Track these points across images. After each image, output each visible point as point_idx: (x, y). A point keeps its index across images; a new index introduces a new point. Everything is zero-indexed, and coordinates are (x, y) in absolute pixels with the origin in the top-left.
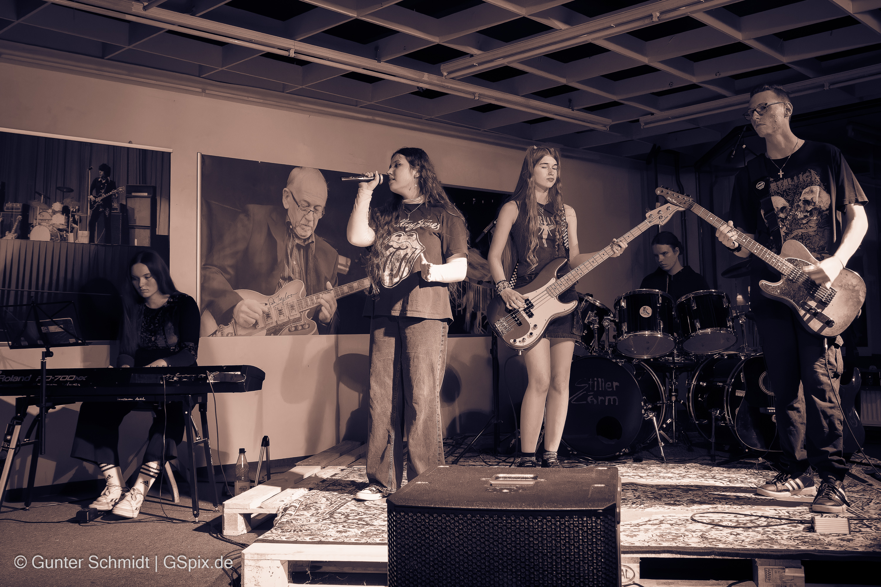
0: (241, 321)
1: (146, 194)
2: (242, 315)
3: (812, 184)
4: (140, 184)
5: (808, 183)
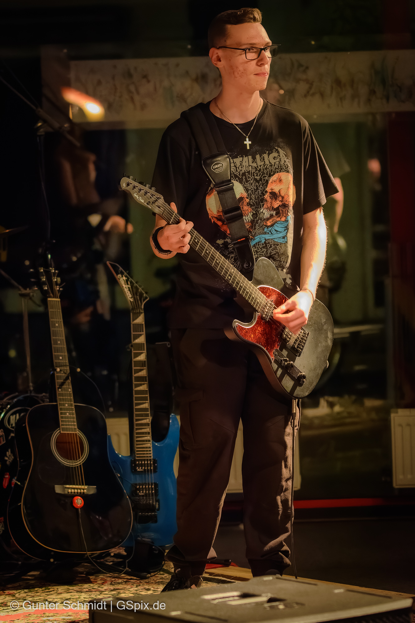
3: (281, 169)
5: (276, 168)
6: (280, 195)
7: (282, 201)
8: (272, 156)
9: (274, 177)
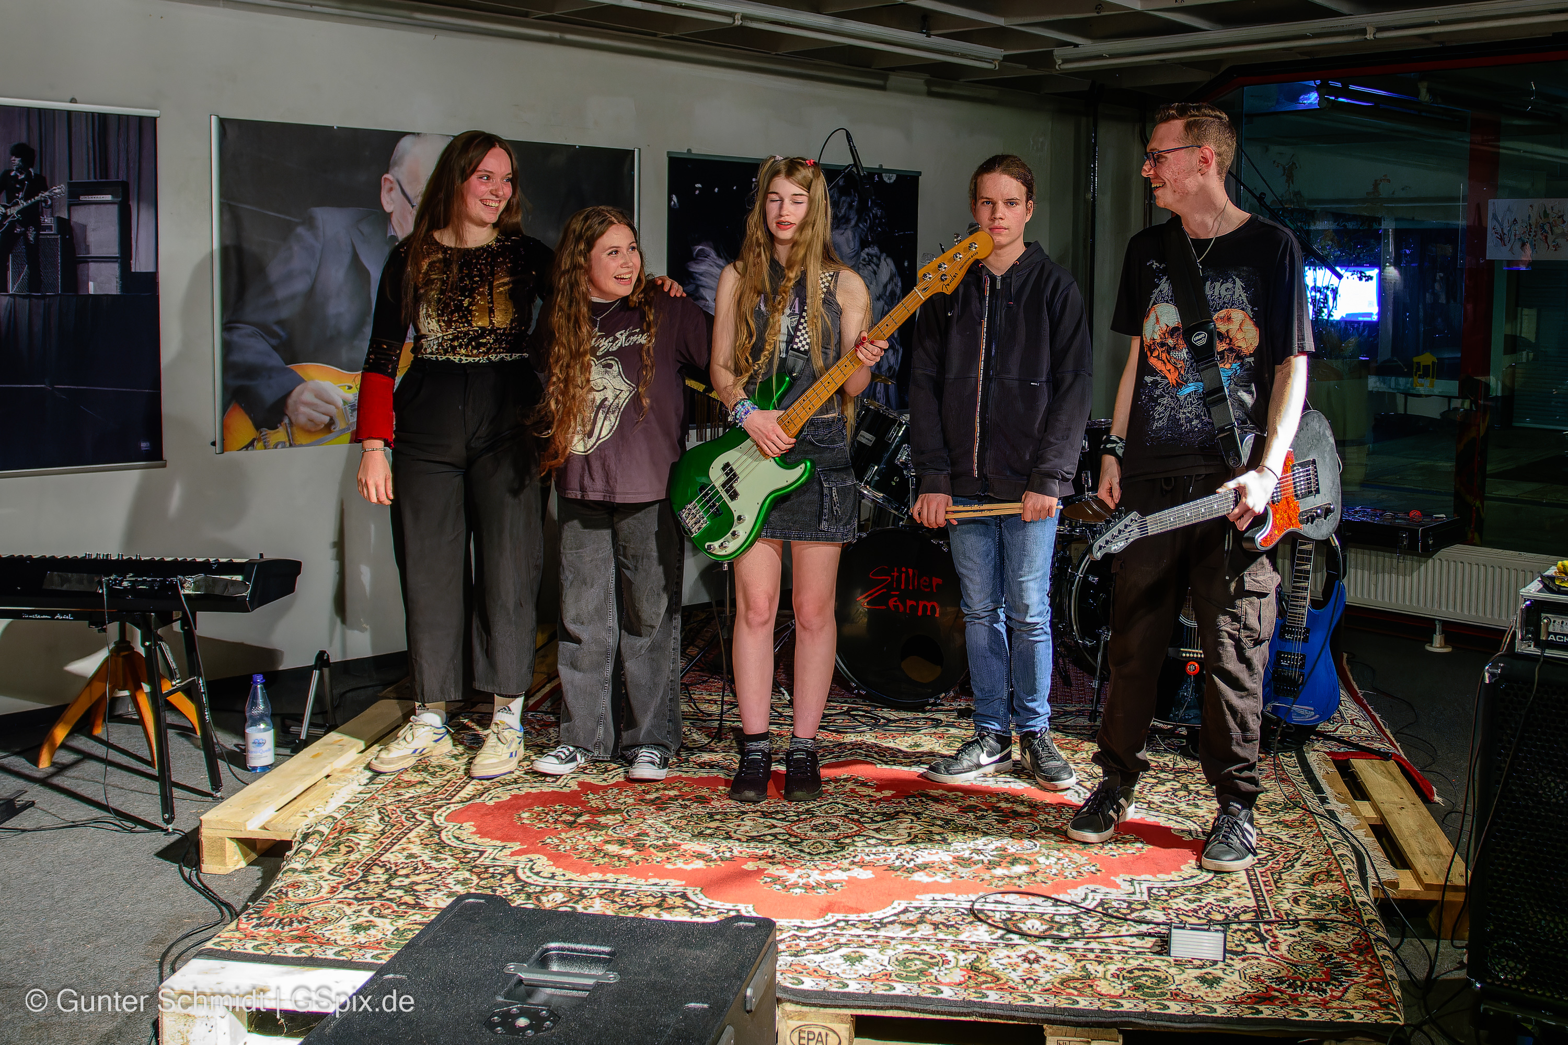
0: (302, 420)
1: (109, 198)
2: (303, 409)
3: (1232, 304)
4: (95, 178)
5: (1224, 303)
6: (1228, 337)
7: (1229, 344)
8: (1224, 286)
9: (1223, 313)
